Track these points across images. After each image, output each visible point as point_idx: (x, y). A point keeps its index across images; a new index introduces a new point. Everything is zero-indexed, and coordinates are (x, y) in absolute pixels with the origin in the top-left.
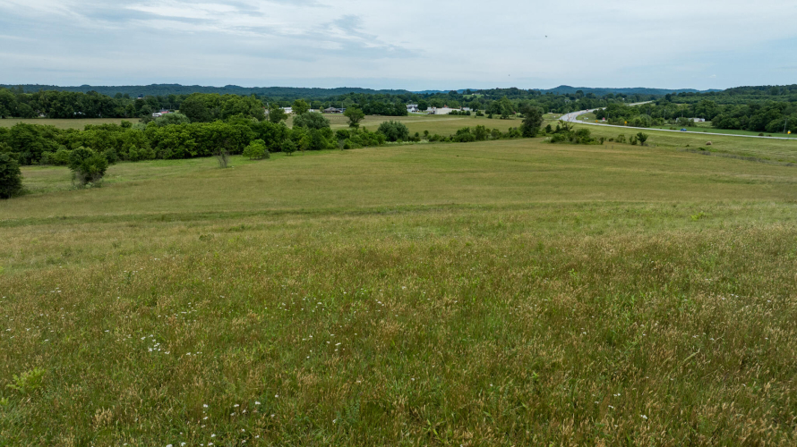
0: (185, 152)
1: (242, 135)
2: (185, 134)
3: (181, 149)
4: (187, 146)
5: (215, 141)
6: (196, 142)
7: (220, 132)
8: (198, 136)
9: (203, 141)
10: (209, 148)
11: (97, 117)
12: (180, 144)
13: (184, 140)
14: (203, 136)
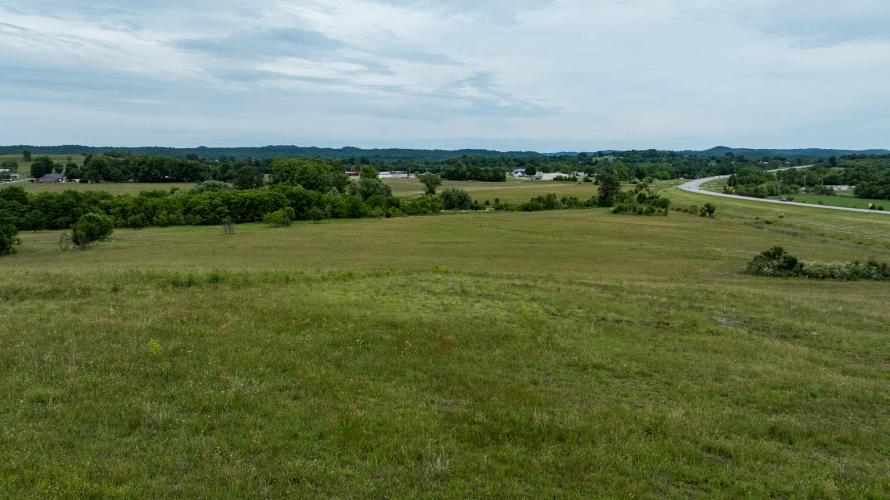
0: (216, 218)
1: (275, 202)
2: (218, 201)
3: (212, 215)
4: (219, 213)
5: (248, 208)
6: (228, 209)
7: (253, 200)
8: (231, 204)
9: (237, 208)
10: (241, 215)
11: (184, 181)
12: (212, 211)
13: (216, 206)
14: (237, 203)
